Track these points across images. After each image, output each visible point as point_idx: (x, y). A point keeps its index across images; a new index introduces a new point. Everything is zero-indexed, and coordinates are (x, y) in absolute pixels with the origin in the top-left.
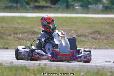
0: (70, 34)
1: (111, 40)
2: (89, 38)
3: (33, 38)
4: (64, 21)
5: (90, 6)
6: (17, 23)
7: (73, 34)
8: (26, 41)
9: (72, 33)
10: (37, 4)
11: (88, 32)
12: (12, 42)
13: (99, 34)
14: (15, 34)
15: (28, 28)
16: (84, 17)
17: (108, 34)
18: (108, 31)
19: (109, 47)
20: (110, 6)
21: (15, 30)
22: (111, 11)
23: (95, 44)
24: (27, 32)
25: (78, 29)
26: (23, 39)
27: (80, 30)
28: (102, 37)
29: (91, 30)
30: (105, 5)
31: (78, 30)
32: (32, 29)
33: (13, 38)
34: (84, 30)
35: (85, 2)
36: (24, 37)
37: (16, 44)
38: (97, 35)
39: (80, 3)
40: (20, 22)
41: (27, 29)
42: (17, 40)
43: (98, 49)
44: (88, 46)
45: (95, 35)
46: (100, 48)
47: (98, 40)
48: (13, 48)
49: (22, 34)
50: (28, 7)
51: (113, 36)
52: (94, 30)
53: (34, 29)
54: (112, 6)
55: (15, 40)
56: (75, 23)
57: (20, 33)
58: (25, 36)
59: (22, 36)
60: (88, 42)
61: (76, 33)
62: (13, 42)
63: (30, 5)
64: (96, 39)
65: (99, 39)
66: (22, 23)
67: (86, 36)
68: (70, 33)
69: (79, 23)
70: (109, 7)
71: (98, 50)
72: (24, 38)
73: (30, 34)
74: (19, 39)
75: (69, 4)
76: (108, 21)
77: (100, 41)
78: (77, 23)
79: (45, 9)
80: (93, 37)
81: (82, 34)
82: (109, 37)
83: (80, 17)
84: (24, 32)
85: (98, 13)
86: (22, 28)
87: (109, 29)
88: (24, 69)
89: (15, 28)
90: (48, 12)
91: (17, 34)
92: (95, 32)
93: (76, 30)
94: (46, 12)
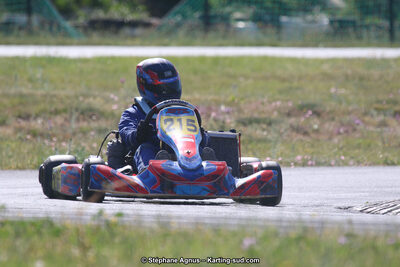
0: (213, 114)
1: (357, 135)
2: (282, 130)
3: (84, 133)
4: (195, 72)
5: (284, 19)
6: (30, 80)
7: (227, 116)
8: (60, 141)
9: (223, 113)
10: (100, 14)
11: (278, 110)
12: (8, 146)
13: (317, 114)
14: (20, 117)
15: (68, 97)
16: (265, 58)
17: (349, 113)
18: (349, 103)
19: (352, 158)
20: (356, 17)
21: (21, 103)
22: (359, 38)
23: (301, 149)
24: (65, 111)
25: (242, 99)
26: (50, 137)
27: (250, 102)
28: (327, 126)
29: (287, 101)
30: (339, 16)
31: (242, 102)
32: (81, 99)
33: (16, 133)
34: (263, 103)
35: (269, 4)
36: (51, 128)
37: (26, 151)
38: (308, 119)
39: (250, 11)
40: (39, 75)
41: (62, 102)
42: (27, 139)
43: (312, 165)
44: (278, 157)
45: (302, 120)
46: (318, 164)
47: (313, 135)
48: (13, 165)
49: (44, 118)
50: (68, 24)
51: (363, 121)
52: (300, 102)
53: (87, 101)
54: (362, 19)
55: (20, 138)
56: (234, 77)
57: (37, 116)
58: (55, 123)
59: (47, 125)
60: (276, 142)
61: (236, 113)
62: (13, 145)
63: (77, 17)
64: (306, 133)
65: (317, 131)
66: (44, 80)
67: (270, 124)
68: (216, 111)
69: (246, 77)
70: (353, 23)
71: (312, 168)
72: (54, 131)
73: (74, 117)
74: (35, 134)
75: (212, 13)
76: (349, 72)
77: (318, 140)
78: (242, 79)
79: (127, 31)
80: (295, 124)
81: (256, 115)
82: (349, 124)
83: (251, 59)
84: (53, 109)
85: (315, 45)
86: (45, 96)
87: (351, 98)
88: (44, 231)
89: (21, 96)
90: (138, 41)
91: (27, 117)
92: (302, 109)
93: (236, 100)
94: (129, 42)
